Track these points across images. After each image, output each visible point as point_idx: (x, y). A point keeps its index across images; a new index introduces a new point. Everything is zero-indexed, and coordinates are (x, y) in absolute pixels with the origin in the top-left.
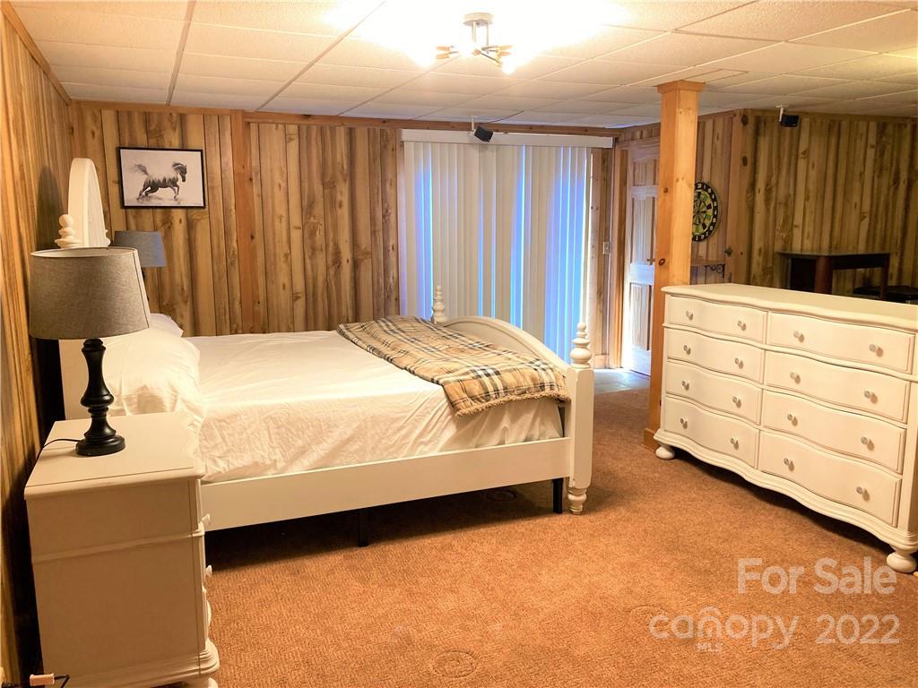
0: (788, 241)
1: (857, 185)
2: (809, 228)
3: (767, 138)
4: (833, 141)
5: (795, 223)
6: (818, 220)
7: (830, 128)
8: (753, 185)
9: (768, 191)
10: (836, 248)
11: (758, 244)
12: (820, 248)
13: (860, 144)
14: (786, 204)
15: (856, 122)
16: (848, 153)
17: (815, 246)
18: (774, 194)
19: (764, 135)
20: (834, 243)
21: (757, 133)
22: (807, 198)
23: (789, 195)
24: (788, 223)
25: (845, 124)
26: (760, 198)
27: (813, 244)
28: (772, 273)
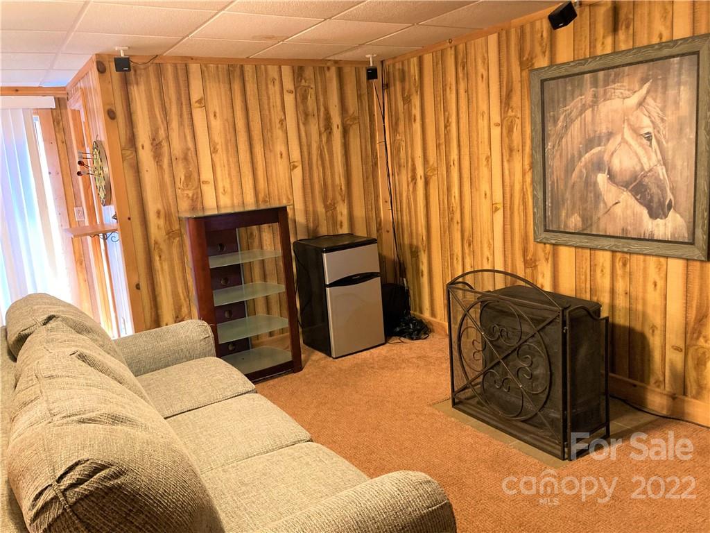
0: (197, 199)
1: (279, 133)
2: (224, 182)
3: (142, 87)
4: (237, 87)
5: (203, 178)
6: (234, 172)
7: (229, 73)
8: (132, 141)
9: (156, 146)
10: (265, 201)
11: (153, 206)
12: (243, 203)
13: (274, 90)
14: (186, 159)
15: (263, 66)
16: (259, 100)
17: (235, 201)
18: (165, 149)
19: (137, 84)
20: (261, 196)
21: (126, 83)
22: (214, 151)
23: (188, 149)
24: (194, 178)
25: (249, 69)
26: (146, 156)
27: (233, 200)
28: (181, 236)
